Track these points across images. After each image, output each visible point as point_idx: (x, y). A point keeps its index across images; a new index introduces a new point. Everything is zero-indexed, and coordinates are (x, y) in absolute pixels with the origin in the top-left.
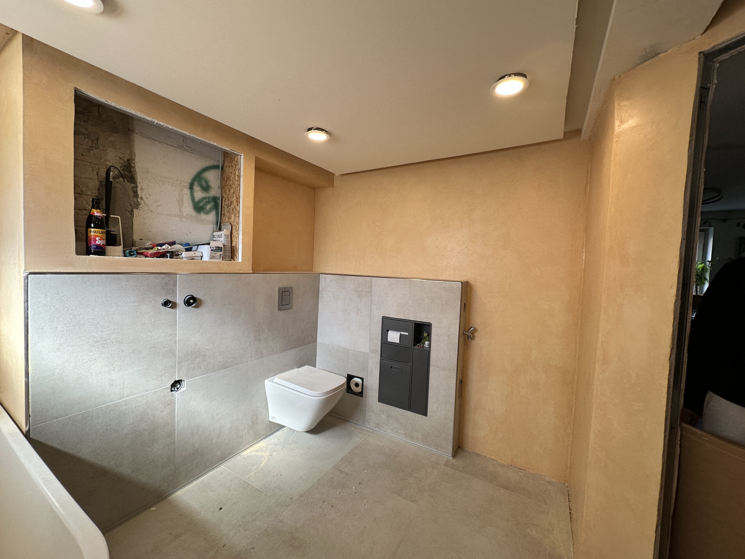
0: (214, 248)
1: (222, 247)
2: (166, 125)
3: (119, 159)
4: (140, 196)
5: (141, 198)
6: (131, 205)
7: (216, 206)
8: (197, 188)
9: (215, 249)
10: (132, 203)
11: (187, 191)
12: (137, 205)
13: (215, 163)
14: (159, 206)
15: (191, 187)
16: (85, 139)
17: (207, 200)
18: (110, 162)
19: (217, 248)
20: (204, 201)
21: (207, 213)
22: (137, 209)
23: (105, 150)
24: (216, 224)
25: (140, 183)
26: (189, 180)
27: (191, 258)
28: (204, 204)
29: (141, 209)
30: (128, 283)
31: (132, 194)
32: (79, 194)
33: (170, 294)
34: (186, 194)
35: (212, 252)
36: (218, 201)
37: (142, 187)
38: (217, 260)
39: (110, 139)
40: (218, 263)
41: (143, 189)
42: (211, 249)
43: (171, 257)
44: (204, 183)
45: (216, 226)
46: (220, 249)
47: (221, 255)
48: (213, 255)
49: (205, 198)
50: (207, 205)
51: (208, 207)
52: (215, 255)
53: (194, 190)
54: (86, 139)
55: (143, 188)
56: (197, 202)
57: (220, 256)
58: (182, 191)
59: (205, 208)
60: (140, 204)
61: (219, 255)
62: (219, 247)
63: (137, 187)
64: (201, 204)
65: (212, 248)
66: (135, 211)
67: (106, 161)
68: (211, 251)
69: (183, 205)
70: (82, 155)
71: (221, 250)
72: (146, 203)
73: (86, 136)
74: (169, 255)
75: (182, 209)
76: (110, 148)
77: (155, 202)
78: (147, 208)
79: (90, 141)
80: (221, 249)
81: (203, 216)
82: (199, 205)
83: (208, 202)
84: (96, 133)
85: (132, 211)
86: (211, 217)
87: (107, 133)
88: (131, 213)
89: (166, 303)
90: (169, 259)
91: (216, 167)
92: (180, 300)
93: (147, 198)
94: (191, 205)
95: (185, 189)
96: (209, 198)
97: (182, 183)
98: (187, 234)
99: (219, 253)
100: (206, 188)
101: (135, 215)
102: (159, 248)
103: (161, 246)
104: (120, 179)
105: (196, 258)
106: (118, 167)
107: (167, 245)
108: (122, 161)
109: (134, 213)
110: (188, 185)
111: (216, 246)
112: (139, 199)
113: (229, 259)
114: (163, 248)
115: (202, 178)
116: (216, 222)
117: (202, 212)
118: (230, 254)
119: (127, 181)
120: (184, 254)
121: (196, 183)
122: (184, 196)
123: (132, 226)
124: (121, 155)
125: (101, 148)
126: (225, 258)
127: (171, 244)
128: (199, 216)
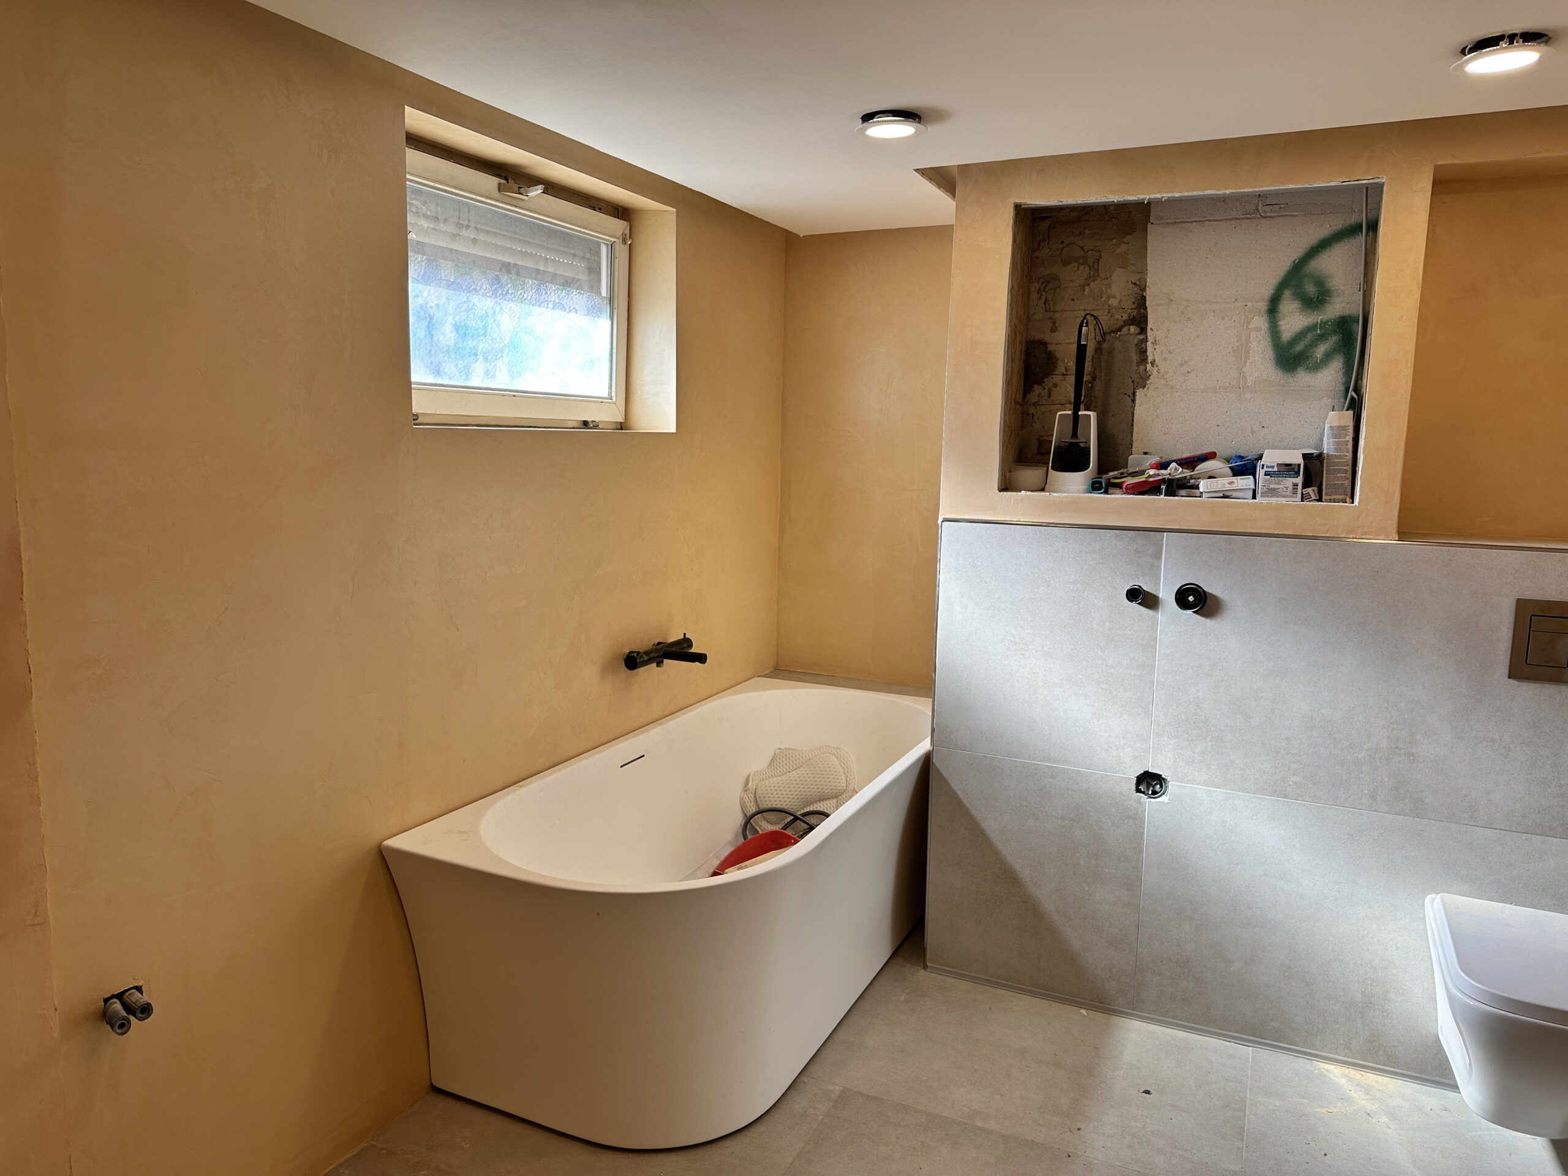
0: (1272, 467)
1: (1299, 465)
2: (1166, 195)
3: (1133, 285)
4: (1150, 359)
5: (1153, 364)
6: (1133, 382)
7: (1345, 346)
8: (1289, 306)
9: (1276, 469)
10: (1135, 377)
11: (1261, 322)
12: (1142, 381)
13: (1353, 219)
14: (1189, 372)
15: (1273, 309)
16: (1078, 269)
17: (1319, 332)
18: (1115, 297)
19: (1283, 468)
20: (1309, 336)
21: (1316, 368)
22: (1144, 387)
23: (1108, 277)
24: (1342, 393)
25: (1151, 329)
26: (1267, 291)
27: (1221, 495)
28: (1306, 347)
29: (1151, 387)
30: (1066, 544)
31: (1135, 357)
32: (1063, 375)
33: (1144, 575)
34: (1259, 329)
35: (1267, 480)
36: (1354, 326)
37: (1155, 337)
38: (1283, 501)
39: (1119, 251)
40: (1278, 508)
41: (1157, 342)
42: (1266, 469)
43: (1171, 492)
44: (1310, 289)
45: (1343, 400)
46: (1293, 470)
47: (1295, 485)
48: (1272, 486)
49: (1311, 329)
50: (1316, 346)
51: (1321, 350)
52: (1278, 486)
53: (1280, 315)
54: (1081, 267)
55: (1157, 339)
56: (1288, 342)
57: (1294, 489)
58: (1248, 323)
59: (1309, 354)
60: (1150, 375)
61: (1291, 487)
62: (1292, 465)
63: (1146, 340)
64: (1299, 348)
65: (1267, 467)
66: (1140, 393)
67: (1108, 298)
68: (1266, 475)
69: (1247, 358)
70: (1073, 300)
71: (1298, 473)
72: (1162, 371)
73: (1081, 261)
74: (1163, 487)
75: (1244, 369)
76: (1118, 270)
77: (1182, 365)
78: (1163, 382)
79: (1087, 268)
80: (1296, 470)
81: (1302, 378)
82: (1292, 351)
83: (1322, 337)
84: (1097, 248)
85: (1134, 394)
86: (1330, 376)
87: (1114, 241)
88: (1133, 399)
89: (1134, 594)
90: (1162, 496)
91: (1352, 231)
92: (1167, 594)
93: (1166, 359)
94: (1270, 354)
95: (1256, 318)
96: (1323, 324)
97: (1249, 304)
98: (1253, 432)
99: (1289, 482)
100: (1315, 301)
101: (1137, 402)
102: (1152, 472)
103: (1164, 466)
104: (1125, 330)
105: (1234, 494)
106: (1129, 305)
107: (1173, 465)
108: (1136, 289)
109: (1137, 398)
110: (1263, 306)
111: (1281, 461)
112: (1149, 366)
113: (1340, 497)
114: (1163, 472)
115: (1305, 276)
116: (1342, 388)
117: (1300, 369)
118: (1348, 483)
119: (1138, 330)
120: (1203, 485)
121: (1287, 293)
122: (1253, 334)
123: (1132, 425)
124: (1135, 278)
125: (1102, 275)
126: (1326, 494)
127: (1190, 463)
128: (1291, 380)
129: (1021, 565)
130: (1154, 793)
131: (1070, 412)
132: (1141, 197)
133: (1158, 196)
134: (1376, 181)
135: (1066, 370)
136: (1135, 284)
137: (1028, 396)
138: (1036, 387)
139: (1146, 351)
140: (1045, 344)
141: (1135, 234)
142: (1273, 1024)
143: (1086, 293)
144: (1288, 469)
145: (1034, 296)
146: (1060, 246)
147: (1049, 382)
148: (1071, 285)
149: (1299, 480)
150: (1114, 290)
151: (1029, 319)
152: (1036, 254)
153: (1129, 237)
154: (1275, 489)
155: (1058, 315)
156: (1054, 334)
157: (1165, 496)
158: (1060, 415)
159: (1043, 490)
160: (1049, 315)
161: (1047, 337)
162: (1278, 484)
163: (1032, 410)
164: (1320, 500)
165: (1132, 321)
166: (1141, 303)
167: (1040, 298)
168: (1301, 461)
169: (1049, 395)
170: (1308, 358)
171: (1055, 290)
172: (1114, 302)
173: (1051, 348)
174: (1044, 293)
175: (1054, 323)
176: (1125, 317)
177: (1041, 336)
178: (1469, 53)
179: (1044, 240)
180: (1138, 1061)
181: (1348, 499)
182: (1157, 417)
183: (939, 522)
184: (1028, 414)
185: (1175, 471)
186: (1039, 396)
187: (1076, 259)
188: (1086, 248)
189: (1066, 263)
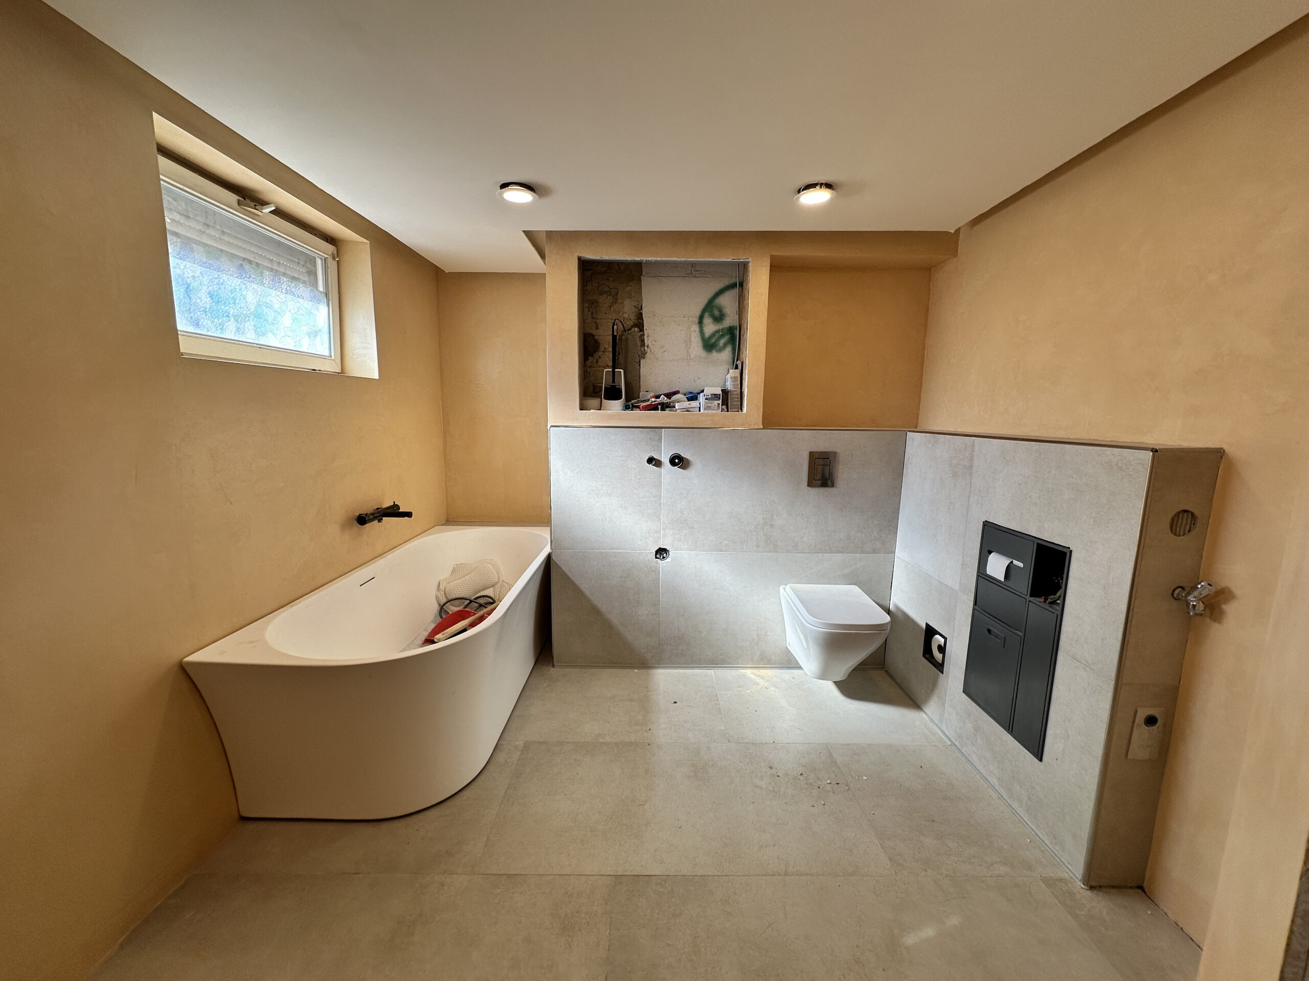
0: (709, 396)
1: (720, 395)
2: (654, 259)
3: (634, 308)
4: (646, 344)
5: (648, 346)
6: (639, 356)
7: (732, 340)
8: (707, 320)
9: (710, 397)
10: (640, 353)
11: (696, 328)
12: (643, 355)
13: (733, 281)
14: (665, 351)
15: (701, 322)
16: (607, 297)
17: (721, 333)
18: (626, 313)
19: (712, 396)
20: (717, 335)
21: (720, 350)
22: (644, 358)
23: (622, 302)
24: (731, 363)
25: (646, 329)
26: (698, 313)
27: (685, 410)
28: (716, 340)
29: (648, 359)
30: (616, 437)
31: (639, 343)
32: (603, 352)
33: (654, 451)
34: (695, 331)
35: (706, 402)
36: (735, 331)
38: (714, 412)
39: (627, 290)
40: (713, 415)
41: (649, 336)
42: (705, 397)
43: (663, 409)
44: (716, 313)
45: (732, 366)
46: (717, 397)
47: (719, 404)
48: (709, 405)
49: (717, 332)
50: (720, 340)
51: (722, 342)
52: (711, 405)
53: (704, 325)
54: (609, 297)
55: (649, 334)
56: (708, 338)
58: (690, 328)
60: (647, 353)
61: (717, 405)
62: (716, 395)
63: (644, 335)
64: (713, 340)
66: (642, 361)
67: (623, 313)
68: (704, 400)
69: (690, 345)
70: (606, 313)
71: (720, 398)
72: (652, 350)
73: (609, 294)
74: (660, 407)
75: (689, 351)
76: (627, 299)
77: (661, 348)
78: (653, 356)
79: (612, 297)
81: (715, 355)
82: (710, 342)
83: (722, 336)
84: (616, 287)
85: (640, 362)
86: (726, 354)
87: (624, 284)
88: (639, 364)
89: (651, 460)
90: (660, 411)
91: (732, 286)
92: (665, 460)
93: (653, 344)
94: (700, 344)
95: (693, 326)
96: (723, 330)
97: (690, 319)
98: (695, 381)
99: (716, 402)
100: (719, 319)
101: (641, 366)
102: (653, 400)
103: (658, 397)
104: (633, 329)
105: (691, 410)
106: (633, 317)
107: (662, 396)
108: (636, 310)
109: (641, 363)
110: (697, 320)
111: (712, 393)
112: (646, 348)
113: (736, 410)
114: (657, 400)
115: (713, 306)
116: (732, 360)
117: (714, 351)
118: (739, 403)
119: (639, 330)
120: (677, 406)
121: (706, 315)
122: (693, 334)
123: (640, 377)
124: (635, 304)
125: (619, 301)
126: (730, 409)
127: (669, 395)
128: (710, 356)
129: (594, 449)
130: (664, 558)
131: (611, 370)
132: (642, 259)
133: (650, 259)
134: (747, 260)
135: (605, 349)
136: (635, 307)
137: (586, 362)
138: (590, 357)
139: (644, 340)
140: (593, 336)
141: (634, 282)
142: (721, 657)
143: (612, 310)
144: (715, 397)
145: (586, 310)
146: (598, 285)
147: (596, 355)
148: (604, 305)
149: (720, 402)
150: (626, 310)
151: (584, 322)
152: (586, 288)
153: (631, 283)
154: (710, 407)
155: (598, 321)
156: (597, 331)
157: (661, 410)
158: (606, 371)
159: (600, 410)
160: (594, 320)
161: (594, 332)
162: (711, 403)
163: (589, 370)
164: (728, 411)
165: (635, 325)
166: (640, 316)
167: (589, 311)
168: (721, 393)
169: (597, 362)
170: (717, 345)
171: (596, 307)
172: (626, 316)
173: (596, 337)
174: (591, 309)
175: (597, 325)
176: (632, 323)
177: (591, 331)
178: (803, 191)
179: (589, 281)
180: (667, 689)
181: (740, 410)
182: (651, 373)
183: (548, 428)
184: (587, 372)
185: (663, 399)
186: (592, 362)
187: (606, 293)
188: (611, 287)
189: (601, 294)
